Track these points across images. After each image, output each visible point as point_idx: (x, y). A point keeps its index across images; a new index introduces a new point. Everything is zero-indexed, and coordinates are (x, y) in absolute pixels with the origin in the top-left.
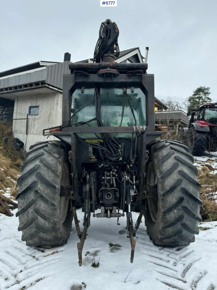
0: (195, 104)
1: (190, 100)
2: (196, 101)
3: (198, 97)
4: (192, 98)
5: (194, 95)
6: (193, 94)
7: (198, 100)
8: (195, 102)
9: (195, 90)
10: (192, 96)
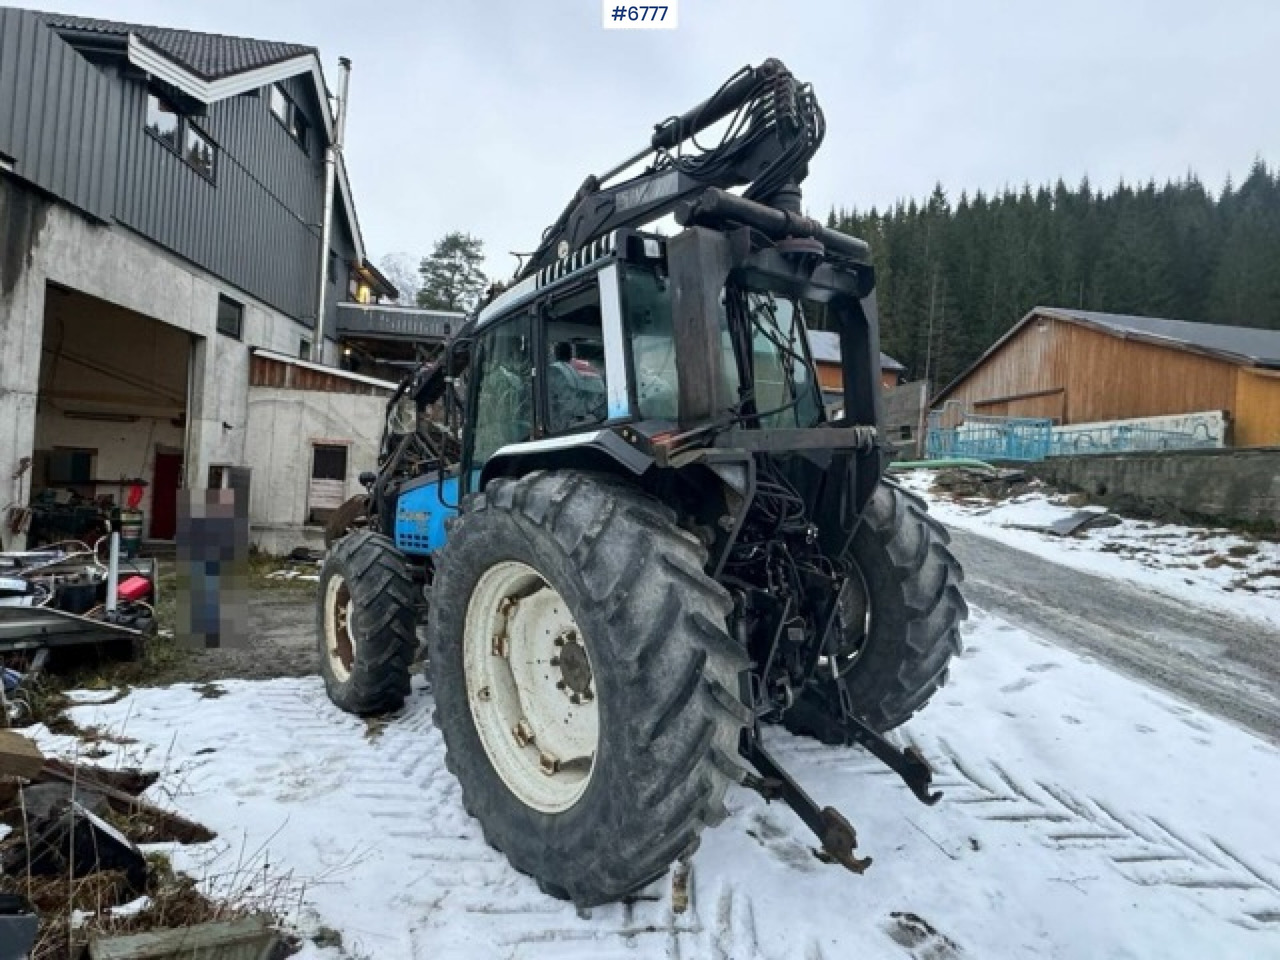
0: (439, 286)
1: (423, 270)
2: (442, 276)
3: (450, 264)
4: (431, 264)
5: (437, 255)
6: (433, 251)
7: (448, 274)
8: (440, 279)
9: (439, 241)
10: (431, 259)
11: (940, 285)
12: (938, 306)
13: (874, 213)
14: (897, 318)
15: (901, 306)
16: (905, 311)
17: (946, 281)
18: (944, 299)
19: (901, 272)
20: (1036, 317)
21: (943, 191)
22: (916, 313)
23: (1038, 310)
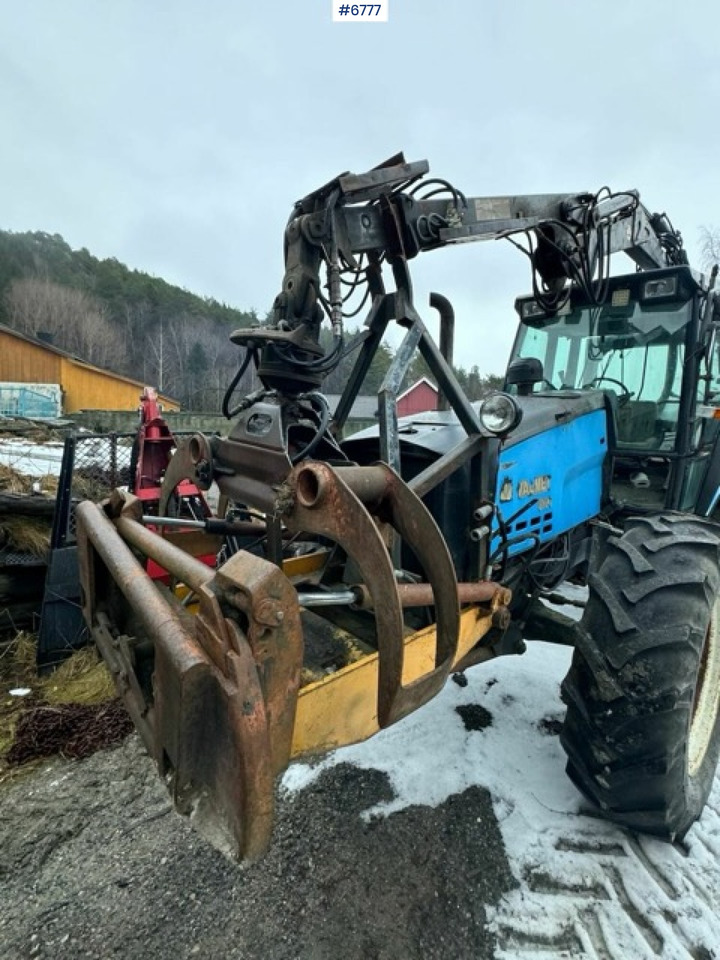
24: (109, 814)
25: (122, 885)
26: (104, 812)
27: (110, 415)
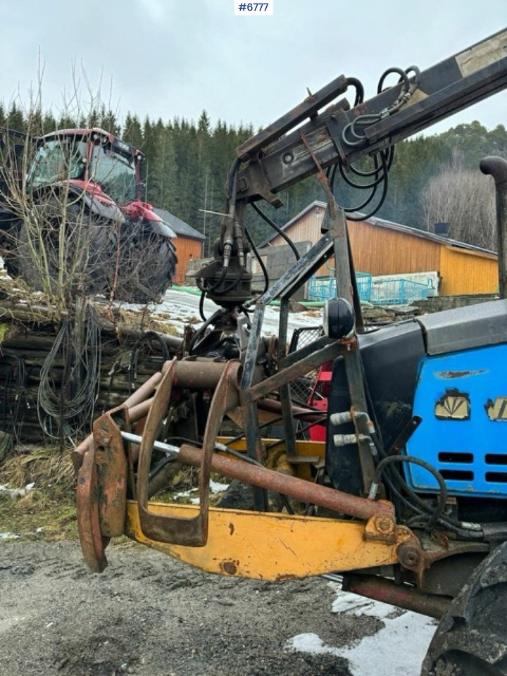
11: (210, 182)
12: (209, 197)
13: (160, 122)
14: (183, 203)
15: (185, 194)
16: (188, 198)
17: (213, 181)
18: (212, 194)
19: (184, 169)
20: (315, 207)
21: (207, 117)
22: (194, 202)
23: (316, 203)
24: (212, 588)
25: (181, 621)
26: (211, 585)
27: (452, 299)
